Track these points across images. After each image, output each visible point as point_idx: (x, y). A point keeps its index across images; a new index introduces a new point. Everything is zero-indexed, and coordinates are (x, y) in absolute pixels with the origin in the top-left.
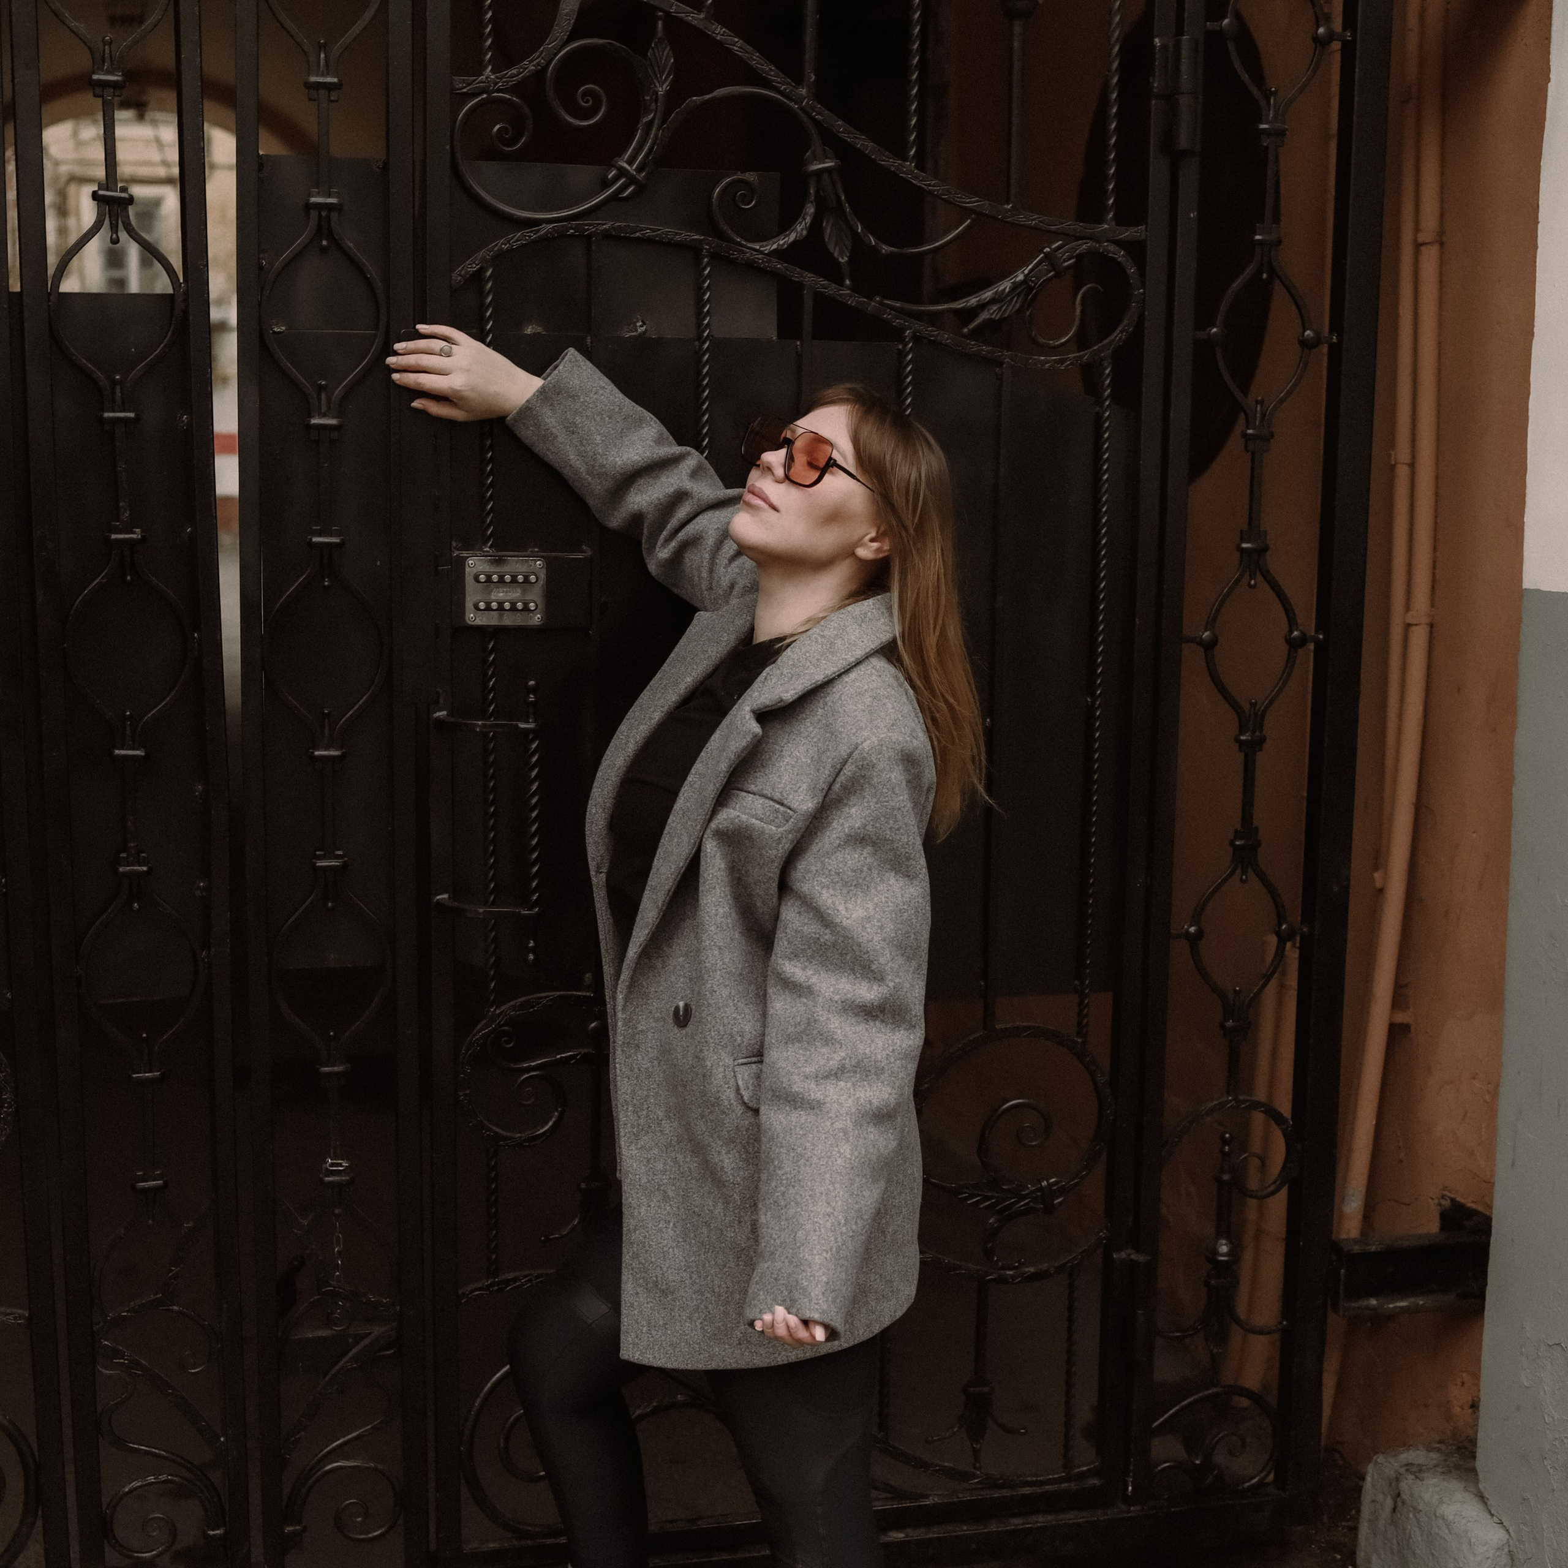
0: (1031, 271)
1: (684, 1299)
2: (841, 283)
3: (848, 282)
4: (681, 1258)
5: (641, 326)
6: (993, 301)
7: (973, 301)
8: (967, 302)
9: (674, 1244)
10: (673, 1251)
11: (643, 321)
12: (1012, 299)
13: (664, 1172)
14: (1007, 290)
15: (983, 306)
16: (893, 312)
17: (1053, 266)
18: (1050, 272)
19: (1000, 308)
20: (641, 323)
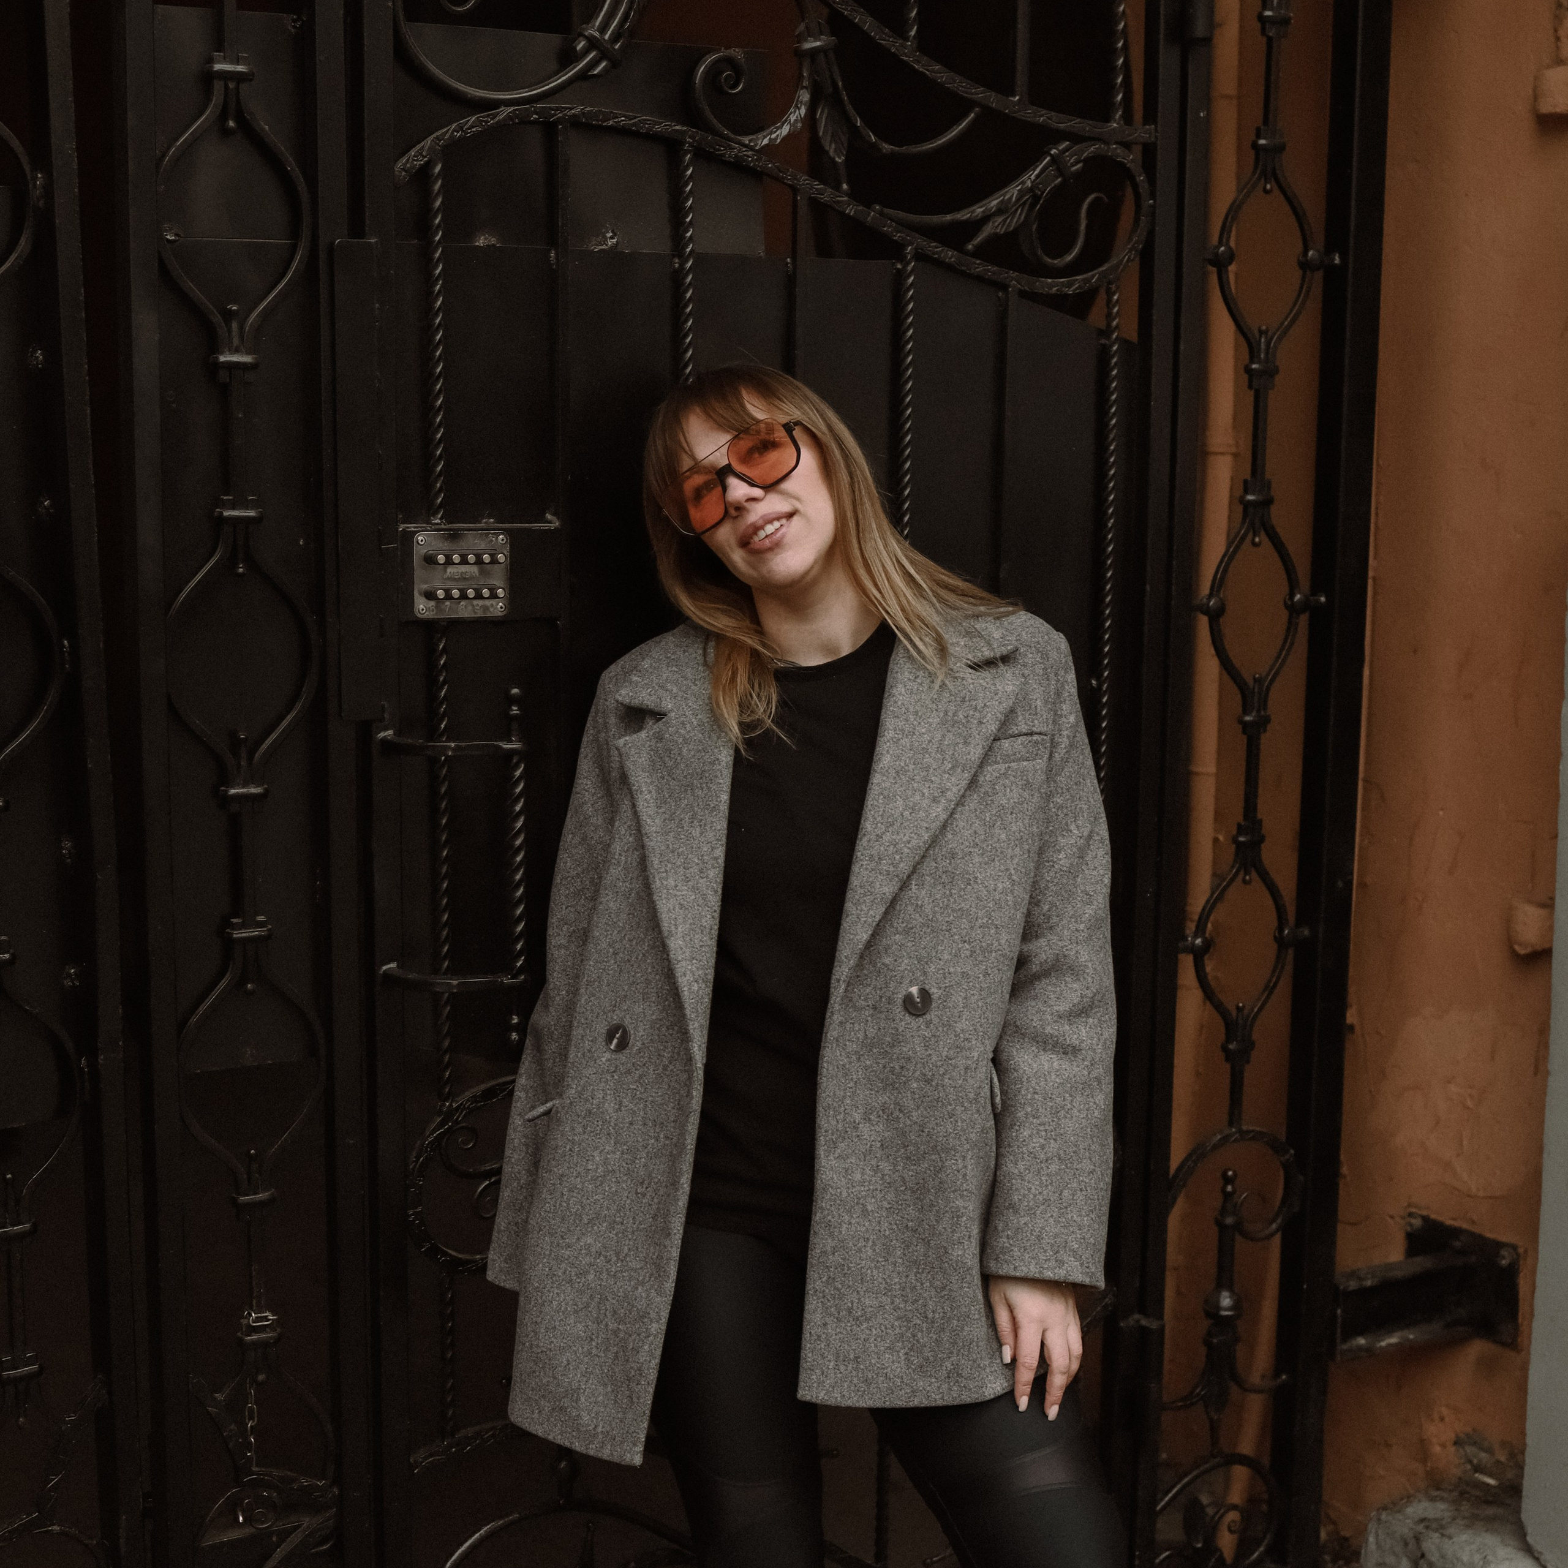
0: (1038, 176)
1: (883, 1327)
2: (838, 188)
3: (845, 186)
4: (880, 1280)
5: (612, 238)
6: (1000, 211)
7: (979, 210)
8: (972, 212)
9: (873, 1265)
10: (872, 1272)
11: (613, 232)
12: (1016, 210)
13: (862, 1183)
14: (1014, 199)
15: (986, 219)
16: (894, 224)
17: (1060, 172)
18: (1057, 178)
19: (1005, 221)
20: (611, 234)
